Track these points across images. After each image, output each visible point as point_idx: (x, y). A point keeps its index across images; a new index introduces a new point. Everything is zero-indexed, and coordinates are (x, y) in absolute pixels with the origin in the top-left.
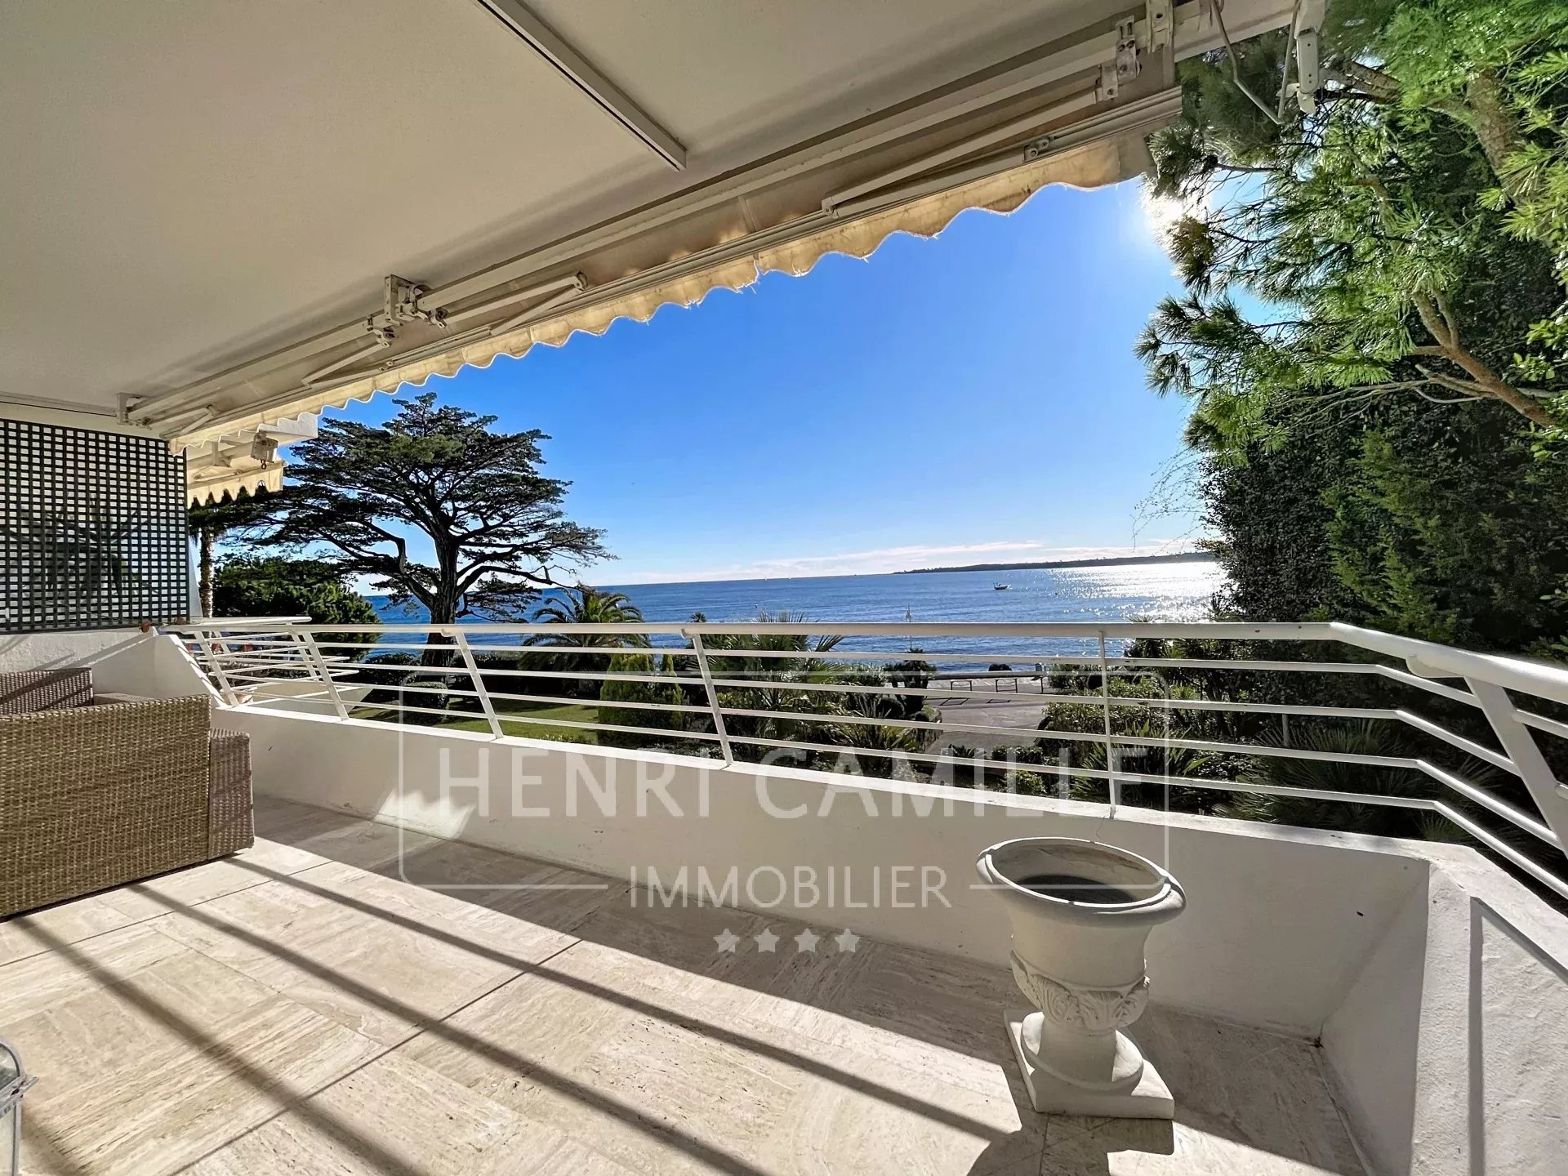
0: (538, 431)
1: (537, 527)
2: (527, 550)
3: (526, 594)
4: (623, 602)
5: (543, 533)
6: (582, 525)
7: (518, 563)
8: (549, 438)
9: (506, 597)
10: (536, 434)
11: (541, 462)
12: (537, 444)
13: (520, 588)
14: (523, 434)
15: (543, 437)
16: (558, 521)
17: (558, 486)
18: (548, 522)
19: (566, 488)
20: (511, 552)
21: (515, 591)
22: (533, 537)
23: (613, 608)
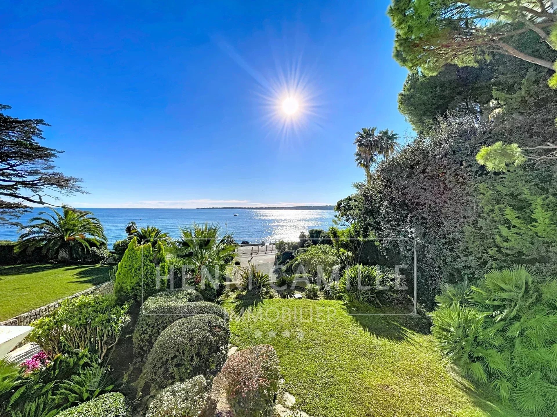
0: (42, 120)
1: (36, 172)
2: (26, 184)
3: (22, 209)
4: (90, 216)
5: (37, 177)
6: (67, 175)
7: (17, 192)
8: (51, 126)
9: (7, 210)
10: (40, 122)
11: (42, 138)
12: (40, 127)
13: (17, 206)
14: (30, 120)
15: (45, 124)
16: (51, 171)
17: (53, 152)
18: (43, 171)
19: (57, 154)
20: (15, 185)
21: (14, 207)
22: (29, 178)
23: (82, 218)
